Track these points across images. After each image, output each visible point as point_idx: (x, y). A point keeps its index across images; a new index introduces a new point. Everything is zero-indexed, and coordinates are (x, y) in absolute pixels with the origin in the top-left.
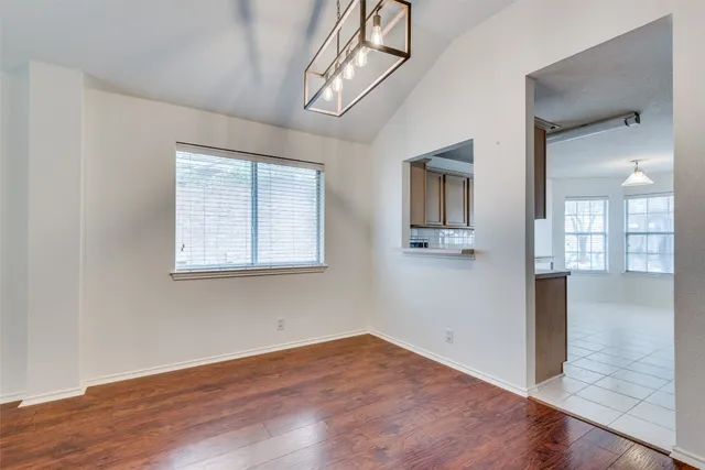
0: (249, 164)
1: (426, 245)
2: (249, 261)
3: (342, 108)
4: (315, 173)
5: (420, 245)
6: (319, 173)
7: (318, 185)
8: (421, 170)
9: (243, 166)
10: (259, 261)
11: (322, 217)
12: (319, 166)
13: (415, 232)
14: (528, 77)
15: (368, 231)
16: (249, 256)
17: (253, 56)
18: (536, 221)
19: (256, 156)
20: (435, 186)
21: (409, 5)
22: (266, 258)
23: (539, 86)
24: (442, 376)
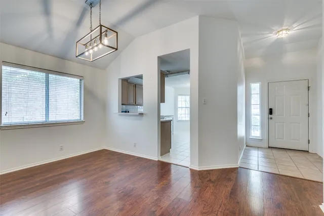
0: (44, 74)
1: (128, 112)
2: (44, 120)
3: (93, 58)
4: (79, 80)
5: (126, 112)
6: (81, 80)
7: (80, 86)
8: (126, 83)
9: (41, 75)
10: (50, 120)
11: (82, 100)
12: (81, 78)
13: (124, 106)
14: (158, 57)
15: (104, 106)
16: (45, 117)
17: (50, 29)
18: (161, 104)
19: (48, 71)
20: (132, 88)
21: (117, 33)
22: (53, 118)
23: (162, 60)
24: (132, 159)
